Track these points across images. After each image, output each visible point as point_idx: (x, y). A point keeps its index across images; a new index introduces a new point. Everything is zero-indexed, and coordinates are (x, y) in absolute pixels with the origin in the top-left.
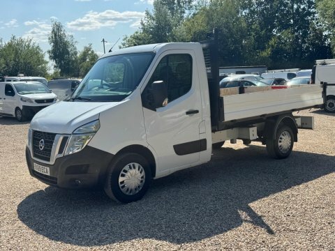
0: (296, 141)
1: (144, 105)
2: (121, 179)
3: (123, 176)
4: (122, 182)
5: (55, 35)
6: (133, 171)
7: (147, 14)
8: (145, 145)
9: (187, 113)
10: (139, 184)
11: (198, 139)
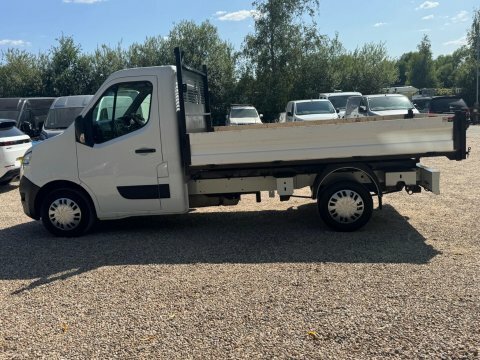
2: (50, 212)
3: (53, 209)
4: (52, 215)
6: (64, 207)
8: (78, 183)
9: (137, 152)
10: (72, 220)
11: (156, 183)
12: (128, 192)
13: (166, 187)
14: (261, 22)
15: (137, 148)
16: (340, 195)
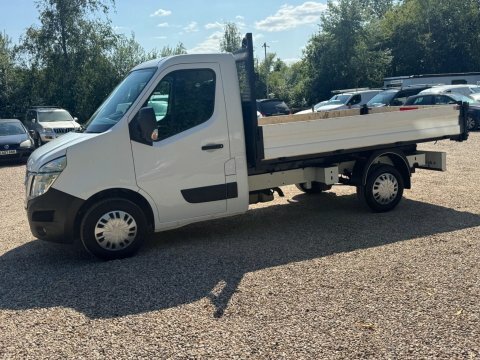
0: (409, 187)
1: (133, 137)
2: (97, 231)
3: (101, 226)
4: (100, 234)
5: (228, 40)
6: (116, 222)
7: (330, 5)
8: (135, 189)
9: (204, 148)
10: (126, 237)
11: (223, 182)
12: (192, 195)
13: (234, 185)
14: (49, 14)
15: (204, 144)
16: (382, 179)
